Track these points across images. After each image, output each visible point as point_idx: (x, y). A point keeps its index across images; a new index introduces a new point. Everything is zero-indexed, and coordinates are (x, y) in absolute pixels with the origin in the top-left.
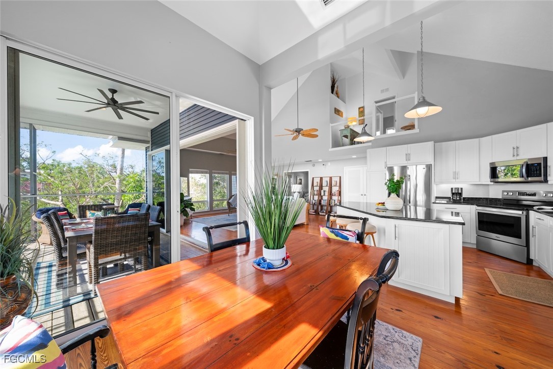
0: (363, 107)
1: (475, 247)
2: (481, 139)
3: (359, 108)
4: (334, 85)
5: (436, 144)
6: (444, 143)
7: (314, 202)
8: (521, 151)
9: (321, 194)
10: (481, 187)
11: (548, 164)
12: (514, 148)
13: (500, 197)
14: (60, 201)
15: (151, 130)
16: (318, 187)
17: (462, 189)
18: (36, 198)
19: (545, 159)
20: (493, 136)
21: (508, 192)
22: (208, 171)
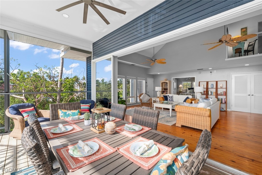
0: (246, 28)
3: (242, 29)
9: (208, 94)
14: (23, 96)
15: (93, 44)
18: (9, 95)
22: (124, 76)
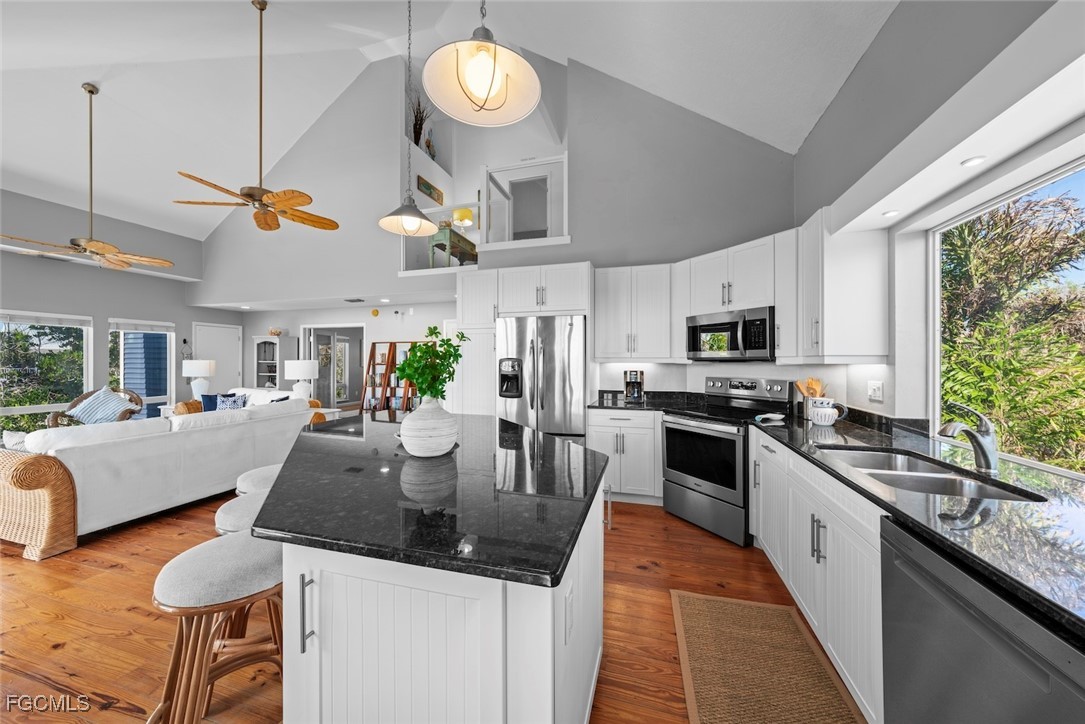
1: (661, 504)
2: (673, 264)
4: (421, 125)
5: (597, 270)
6: (611, 270)
7: (373, 402)
8: (735, 292)
9: (389, 385)
10: (674, 369)
11: (776, 323)
12: (724, 287)
13: (702, 390)
16: (384, 367)
17: (642, 373)
19: (772, 309)
20: (692, 259)
21: (714, 380)
